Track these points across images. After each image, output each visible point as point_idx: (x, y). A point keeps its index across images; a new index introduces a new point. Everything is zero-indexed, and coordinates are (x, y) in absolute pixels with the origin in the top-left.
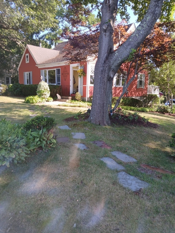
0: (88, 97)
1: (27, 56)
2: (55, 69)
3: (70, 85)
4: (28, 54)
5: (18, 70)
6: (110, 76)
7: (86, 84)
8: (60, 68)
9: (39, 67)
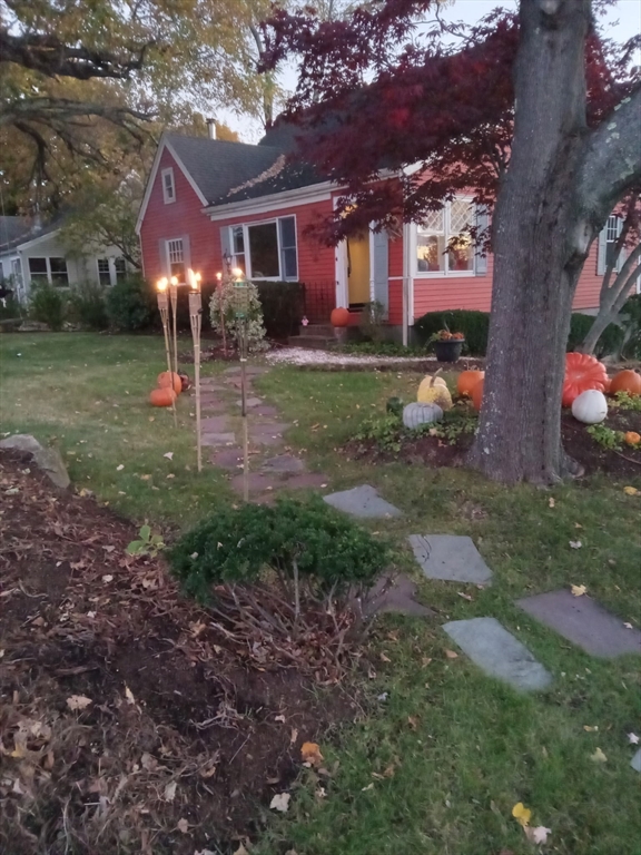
0: (411, 323)
1: (168, 178)
2: (276, 220)
3: (337, 279)
4: (169, 171)
5: (138, 233)
6: (576, 249)
7: (401, 270)
8: (295, 215)
9: (214, 218)
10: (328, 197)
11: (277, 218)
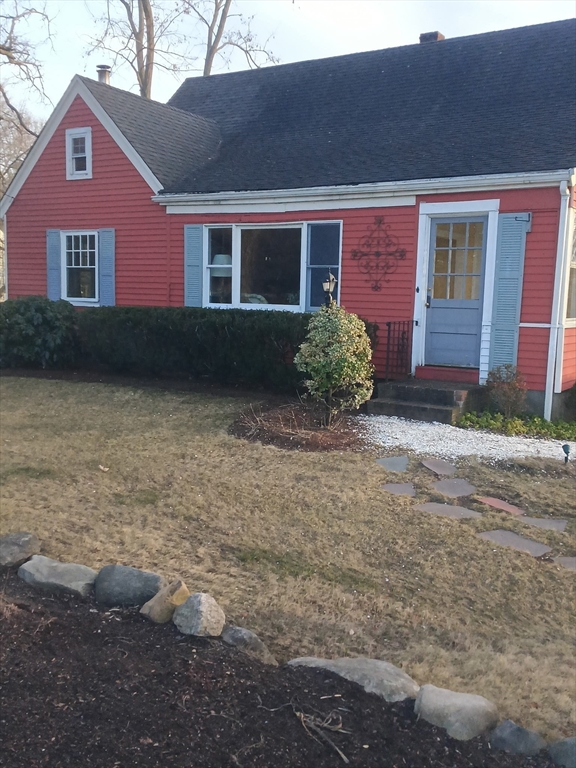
0: (558, 390)
1: (79, 144)
2: (303, 226)
3: (416, 317)
4: (82, 132)
5: (3, 215)
7: (550, 314)
8: (341, 222)
9: (170, 210)
10: (412, 202)
11: (305, 223)
